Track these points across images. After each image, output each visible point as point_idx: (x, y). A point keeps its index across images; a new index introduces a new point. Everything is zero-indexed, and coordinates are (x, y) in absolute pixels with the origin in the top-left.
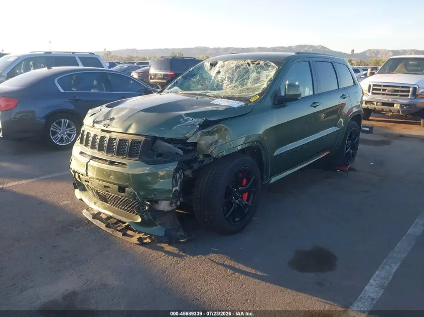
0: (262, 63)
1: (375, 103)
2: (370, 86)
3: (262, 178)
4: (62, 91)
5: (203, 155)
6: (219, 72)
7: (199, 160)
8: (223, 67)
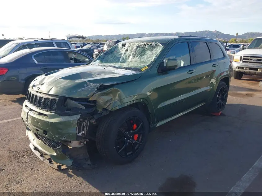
0: (153, 44)
1: (245, 68)
2: (241, 57)
3: (150, 123)
4: (37, 63)
5: (102, 109)
6: (127, 50)
7: (98, 113)
8: (129, 47)
